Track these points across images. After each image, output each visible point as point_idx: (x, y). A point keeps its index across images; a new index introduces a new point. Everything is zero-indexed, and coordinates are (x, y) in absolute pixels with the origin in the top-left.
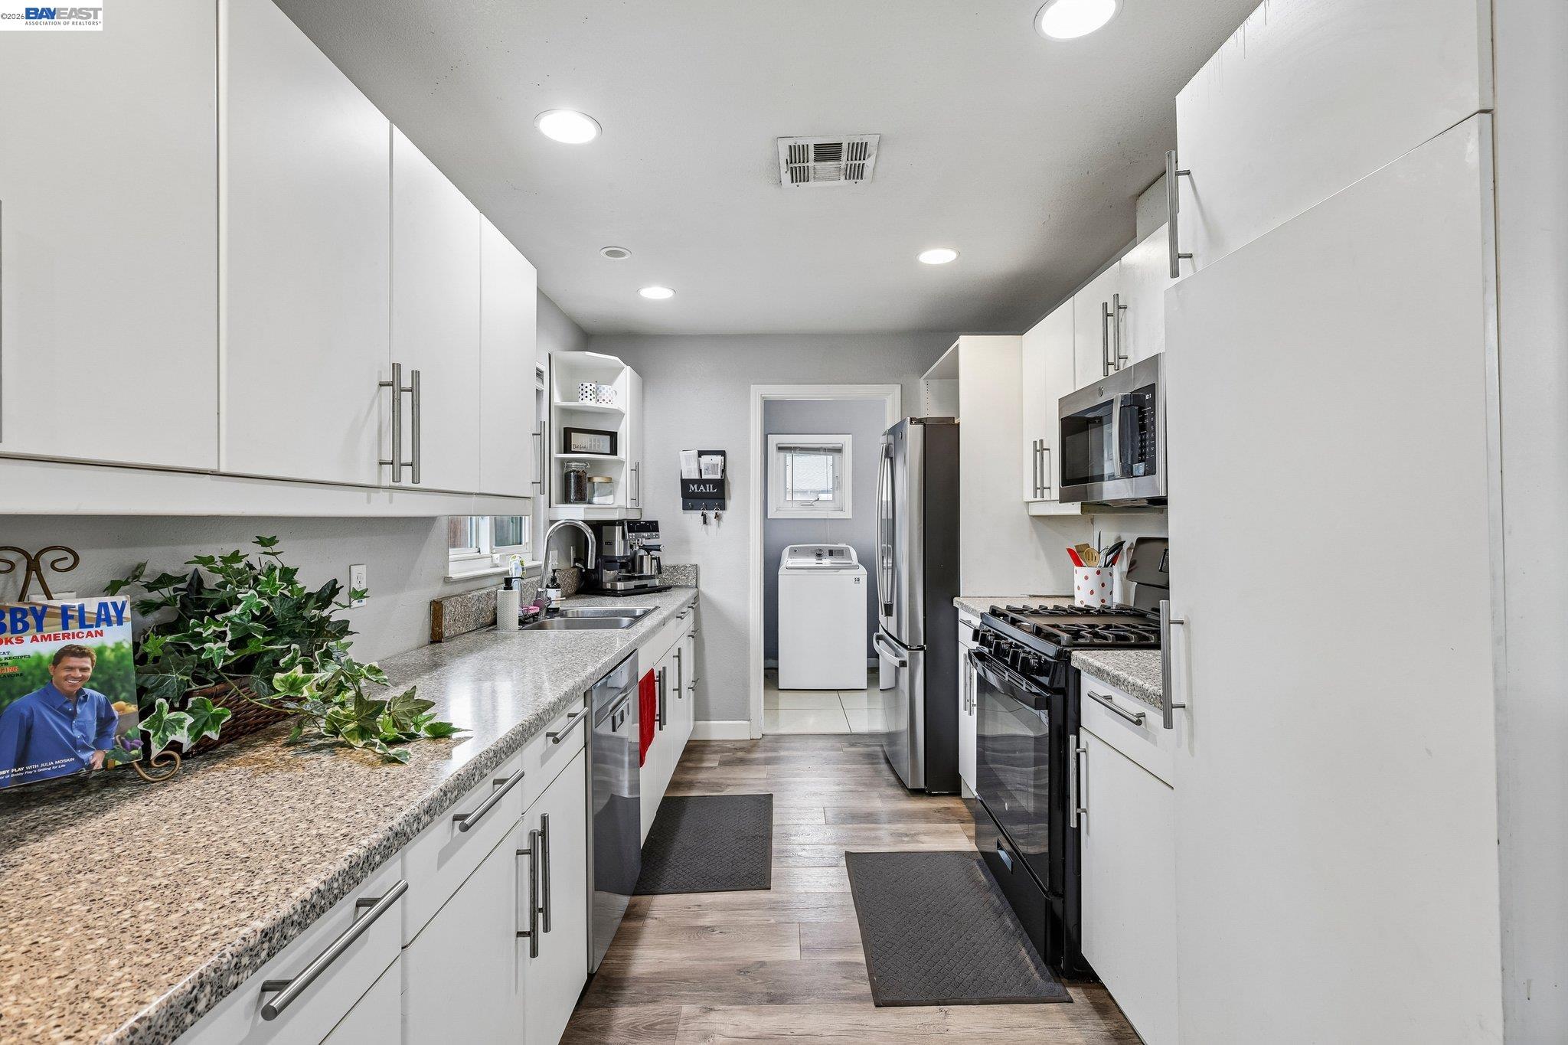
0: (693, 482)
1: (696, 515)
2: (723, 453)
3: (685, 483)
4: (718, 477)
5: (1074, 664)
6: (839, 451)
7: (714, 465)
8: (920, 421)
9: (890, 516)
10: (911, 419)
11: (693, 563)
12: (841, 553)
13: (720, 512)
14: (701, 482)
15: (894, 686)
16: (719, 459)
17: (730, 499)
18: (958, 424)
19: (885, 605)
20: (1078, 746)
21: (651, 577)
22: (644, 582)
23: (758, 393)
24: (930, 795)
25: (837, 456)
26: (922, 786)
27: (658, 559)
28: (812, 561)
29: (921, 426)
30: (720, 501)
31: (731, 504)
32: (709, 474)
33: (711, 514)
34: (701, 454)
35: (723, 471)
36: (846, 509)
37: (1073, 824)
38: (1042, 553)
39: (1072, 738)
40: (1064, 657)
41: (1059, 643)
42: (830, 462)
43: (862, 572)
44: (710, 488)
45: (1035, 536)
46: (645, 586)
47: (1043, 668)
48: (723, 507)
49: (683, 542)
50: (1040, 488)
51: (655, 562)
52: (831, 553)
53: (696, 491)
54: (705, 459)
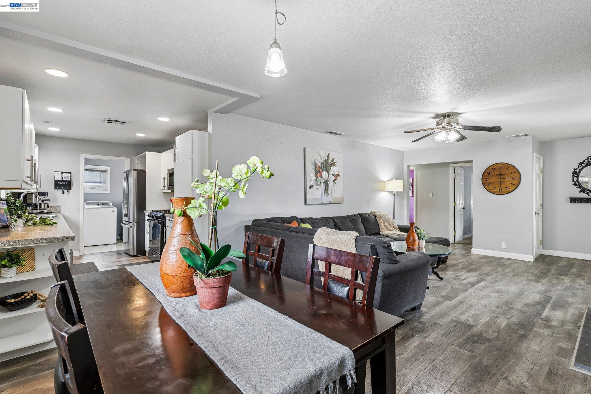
0: (59, 181)
1: (60, 191)
2: (70, 173)
3: (56, 182)
4: (69, 180)
5: (165, 216)
6: (105, 171)
7: (68, 176)
8: (136, 170)
9: (127, 193)
10: (134, 169)
11: (58, 205)
12: (106, 204)
13: (69, 190)
14: (62, 181)
15: (127, 241)
16: (69, 175)
17: (73, 186)
18: (146, 171)
19: (126, 214)
20: (165, 229)
21: (45, 209)
22: (43, 211)
23: (83, 157)
24: (138, 256)
25: (104, 173)
26: (136, 254)
27: (48, 204)
28: (96, 206)
29: (136, 171)
30: (69, 187)
31: (72, 188)
32: (66, 179)
33: (66, 191)
34: (62, 173)
35: (71, 178)
36: (108, 190)
37: (164, 241)
38: (165, 200)
39: (164, 228)
40: (163, 215)
41: (163, 213)
42: (102, 175)
43: (115, 209)
44: (66, 183)
45: (164, 197)
46: (43, 212)
47: (160, 218)
48: (70, 189)
49: (56, 199)
50: (164, 187)
51: (46, 205)
52: (103, 204)
53: (60, 184)
54: (64, 174)
